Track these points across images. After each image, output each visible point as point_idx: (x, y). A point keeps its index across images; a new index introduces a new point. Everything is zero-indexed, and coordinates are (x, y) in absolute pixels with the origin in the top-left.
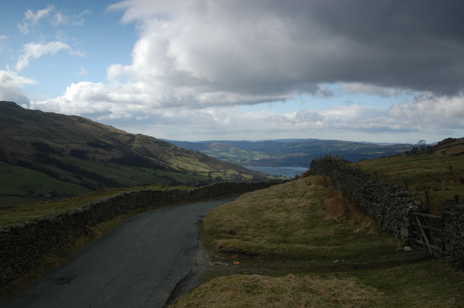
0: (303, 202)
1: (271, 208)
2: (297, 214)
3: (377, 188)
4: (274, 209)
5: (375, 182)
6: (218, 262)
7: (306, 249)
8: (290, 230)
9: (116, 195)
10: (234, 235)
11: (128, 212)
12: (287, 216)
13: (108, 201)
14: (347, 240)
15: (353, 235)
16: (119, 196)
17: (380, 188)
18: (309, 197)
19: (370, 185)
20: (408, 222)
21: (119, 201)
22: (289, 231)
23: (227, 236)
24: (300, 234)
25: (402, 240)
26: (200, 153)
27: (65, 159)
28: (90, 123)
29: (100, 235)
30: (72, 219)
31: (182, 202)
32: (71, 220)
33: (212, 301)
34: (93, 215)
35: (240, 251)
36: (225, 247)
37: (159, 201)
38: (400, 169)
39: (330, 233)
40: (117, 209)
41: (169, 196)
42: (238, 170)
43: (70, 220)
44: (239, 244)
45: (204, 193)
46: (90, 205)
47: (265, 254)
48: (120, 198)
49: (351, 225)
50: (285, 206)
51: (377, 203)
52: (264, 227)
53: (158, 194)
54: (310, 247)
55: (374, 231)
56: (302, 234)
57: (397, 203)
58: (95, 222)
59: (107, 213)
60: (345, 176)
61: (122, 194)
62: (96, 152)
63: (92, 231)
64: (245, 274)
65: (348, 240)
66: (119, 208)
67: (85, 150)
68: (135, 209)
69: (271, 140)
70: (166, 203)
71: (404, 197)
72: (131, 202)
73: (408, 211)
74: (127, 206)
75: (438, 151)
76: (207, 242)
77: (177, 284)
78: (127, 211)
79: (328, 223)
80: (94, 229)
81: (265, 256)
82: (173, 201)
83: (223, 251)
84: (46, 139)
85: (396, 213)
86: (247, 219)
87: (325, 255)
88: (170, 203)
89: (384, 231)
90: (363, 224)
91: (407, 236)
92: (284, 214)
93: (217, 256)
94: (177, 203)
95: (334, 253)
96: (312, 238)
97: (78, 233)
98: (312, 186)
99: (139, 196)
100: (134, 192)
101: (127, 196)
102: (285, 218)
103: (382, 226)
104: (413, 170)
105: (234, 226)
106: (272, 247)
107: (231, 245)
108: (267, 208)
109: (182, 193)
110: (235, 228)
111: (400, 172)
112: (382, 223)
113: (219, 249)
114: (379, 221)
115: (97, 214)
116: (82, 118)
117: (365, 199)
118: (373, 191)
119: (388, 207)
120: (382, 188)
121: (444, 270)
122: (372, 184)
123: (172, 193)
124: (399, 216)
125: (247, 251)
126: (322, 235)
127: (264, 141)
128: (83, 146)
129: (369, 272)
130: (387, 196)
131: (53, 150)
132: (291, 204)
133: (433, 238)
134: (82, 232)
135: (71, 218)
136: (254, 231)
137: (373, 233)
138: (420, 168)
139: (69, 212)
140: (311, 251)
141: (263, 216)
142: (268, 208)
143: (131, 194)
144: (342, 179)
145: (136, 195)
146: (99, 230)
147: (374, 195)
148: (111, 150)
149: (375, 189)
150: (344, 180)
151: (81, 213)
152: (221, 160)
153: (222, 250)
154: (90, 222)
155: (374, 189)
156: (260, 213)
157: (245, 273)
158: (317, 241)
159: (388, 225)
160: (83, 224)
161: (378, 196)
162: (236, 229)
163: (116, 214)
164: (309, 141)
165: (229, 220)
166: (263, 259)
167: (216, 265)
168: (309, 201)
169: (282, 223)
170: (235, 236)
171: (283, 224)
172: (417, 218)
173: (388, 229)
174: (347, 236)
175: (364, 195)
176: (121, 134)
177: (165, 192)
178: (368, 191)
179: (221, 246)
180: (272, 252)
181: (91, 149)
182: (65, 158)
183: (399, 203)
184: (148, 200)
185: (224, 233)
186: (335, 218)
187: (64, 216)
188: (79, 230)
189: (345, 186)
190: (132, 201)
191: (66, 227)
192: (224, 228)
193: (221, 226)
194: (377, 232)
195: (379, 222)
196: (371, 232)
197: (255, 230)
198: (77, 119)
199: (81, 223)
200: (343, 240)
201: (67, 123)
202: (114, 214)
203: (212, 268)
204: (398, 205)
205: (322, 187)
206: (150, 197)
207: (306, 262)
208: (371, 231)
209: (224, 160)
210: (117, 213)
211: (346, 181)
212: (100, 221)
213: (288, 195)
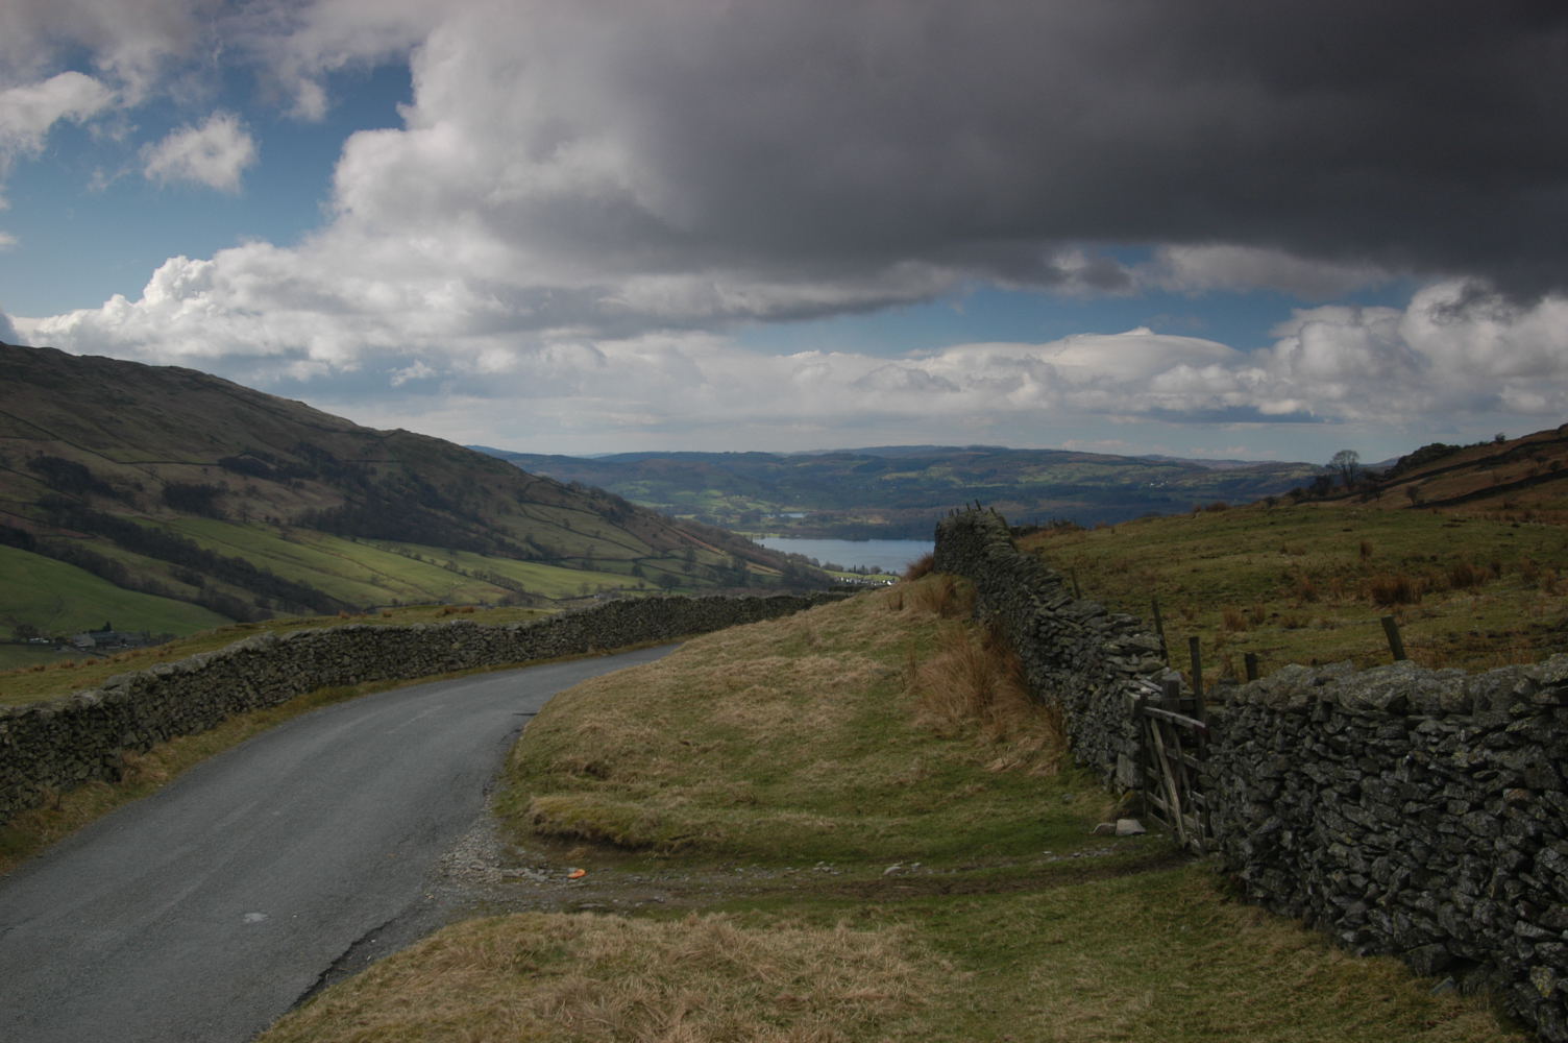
0: (856, 669)
1: (747, 687)
2: (823, 707)
3: (1072, 624)
4: (754, 690)
5: (1068, 603)
6: (517, 872)
7: (805, 826)
8: (785, 763)
9: (239, 647)
10: (604, 777)
11: (282, 703)
12: (790, 713)
13: (204, 666)
14: (956, 798)
15: (979, 780)
16: (250, 649)
17: (1082, 624)
18: (883, 648)
19: (1051, 614)
20: (1133, 739)
21: (250, 664)
22: (782, 765)
23: (578, 780)
24: (811, 777)
25: (1117, 798)
26: (604, 495)
27: (144, 515)
28: (229, 392)
29: (160, 782)
30: (56, 729)
31: (487, 667)
32: (50, 733)
33: (401, 999)
34: (142, 714)
35: (595, 832)
36: (550, 819)
37: (399, 661)
38: (1204, 554)
39: (906, 771)
40: (240, 692)
41: (437, 648)
42: (732, 553)
43: (47, 733)
44: (593, 810)
45: (568, 635)
46: (131, 681)
47: (673, 842)
48: (251, 657)
49: (984, 745)
50: (794, 680)
51: (1072, 674)
52: (705, 750)
53: (399, 640)
54: (821, 822)
55: (1048, 766)
56: (820, 776)
57: (1110, 676)
58: (149, 738)
59: (202, 706)
60: (999, 579)
61: (261, 643)
62: (252, 492)
63: (137, 768)
64: (587, 909)
65: (958, 795)
66: (248, 689)
67: (214, 483)
68: (310, 691)
69: (847, 450)
70: (426, 670)
71: (1134, 656)
72: (296, 667)
73: (1133, 702)
74: (280, 681)
75: (1398, 487)
76: (510, 802)
77: (354, 944)
78: (278, 698)
79: (912, 738)
80: (143, 759)
81: (674, 849)
82: (452, 662)
83: (543, 831)
84: (76, 446)
85: (1106, 706)
86: (657, 724)
87: (863, 847)
88: (440, 670)
89: (1078, 766)
90: (1022, 742)
91: (1130, 784)
92: (779, 708)
93: (521, 851)
94: (466, 668)
95: (894, 839)
96: (846, 788)
97: (81, 775)
98: (906, 612)
99: (327, 647)
100: (306, 635)
101: (281, 648)
102: (781, 723)
103: (1075, 749)
104: (1243, 558)
105: (607, 749)
106: (696, 821)
107: (569, 814)
108: (730, 686)
109: (488, 635)
110: (606, 757)
111: (1200, 564)
112: (1075, 739)
113: (532, 828)
114: (1068, 731)
115: (161, 709)
116: (201, 374)
117: (1040, 659)
118: (1061, 633)
119: (1096, 686)
120: (1087, 624)
121: (1190, 901)
122: (1059, 611)
123: (448, 635)
124: (1114, 719)
125: (615, 834)
126: (881, 778)
127: (821, 454)
128: (206, 470)
129: (972, 904)
130: (1095, 651)
131: (103, 488)
132: (814, 674)
133: (1188, 792)
134: (96, 771)
135: (49, 726)
136: (669, 766)
137: (1044, 773)
138: (1267, 553)
139: (45, 705)
140: (822, 833)
141: (712, 715)
142: (733, 689)
143: (299, 640)
144: (991, 590)
145: (315, 643)
146: (164, 762)
147: (1063, 647)
148: (300, 486)
149: (1067, 627)
150: (996, 595)
151: (92, 709)
152: (677, 517)
153: (539, 830)
154: (131, 737)
155: (1063, 627)
156: (704, 705)
157: (585, 906)
158: (859, 799)
159: (1091, 746)
160: (100, 745)
161: (1075, 650)
162: (611, 760)
163: (234, 708)
164: (973, 453)
165: (594, 730)
166: (665, 859)
167: (507, 879)
168: (875, 665)
169: (766, 737)
170: (602, 783)
171: (767, 741)
172: (1154, 725)
173: (1089, 758)
174: (959, 783)
175: (1035, 646)
176: (336, 431)
177: (423, 632)
178: (1046, 633)
179: (539, 815)
180: (694, 838)
181: (235, 482)
182: (144, 511)
183: (1114, 674)
184: (361, 660)
185: (570, 772)
186: (942, 720)
187: (21, 718)
188: (87, 763)
189: (998, 612)
190: (298, 666)
191: (30, 755)
192: (570, 757)
193: (563, 748)
194: (1059, 769)
195: (1067, 735)
196: (1038, 768)
197: (672, 761)
198: (187, 380)
199: (94, 741)
200: (941, 796)
201: (151, 393)
202: (230, 709)
203: (490, 889)
204: (1111, 681)
205: (935, 616)
206: (367, 649)
207: (798, 870)
208: (1040, 766)
209: (685, 517)
210: (240, 706)
211: (1002, 596)
212: (170, 734)
213: (814, 644)
